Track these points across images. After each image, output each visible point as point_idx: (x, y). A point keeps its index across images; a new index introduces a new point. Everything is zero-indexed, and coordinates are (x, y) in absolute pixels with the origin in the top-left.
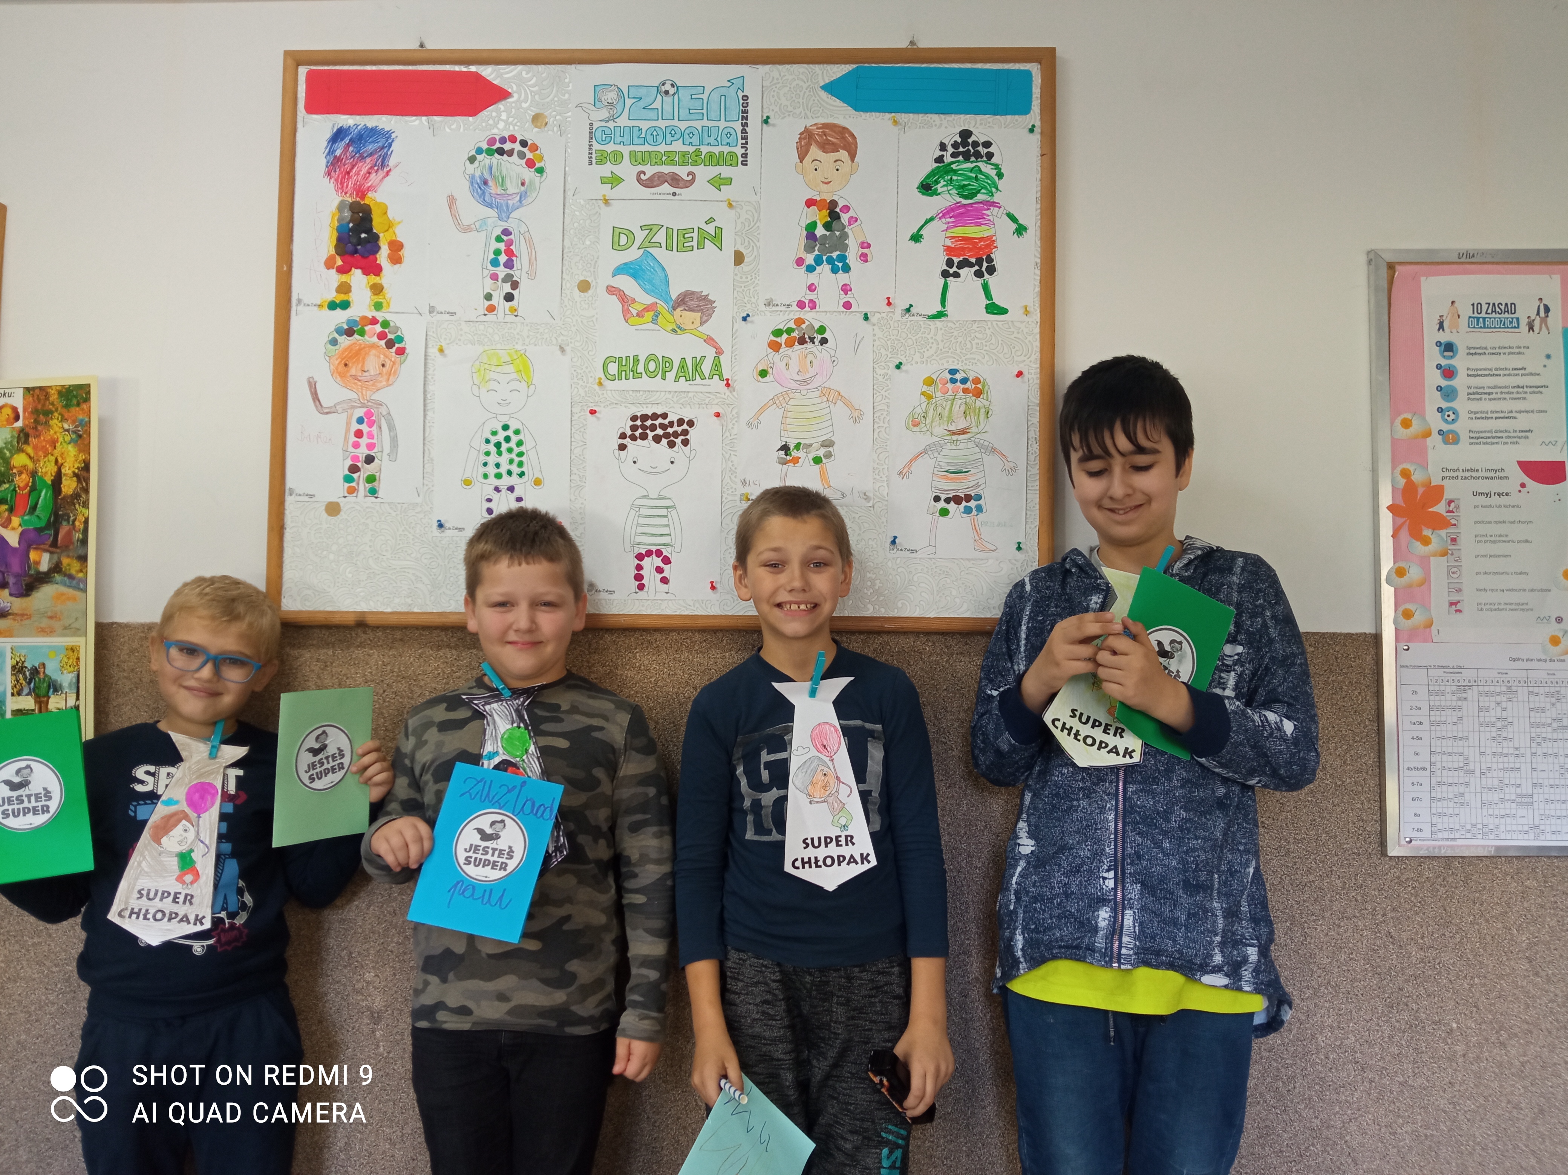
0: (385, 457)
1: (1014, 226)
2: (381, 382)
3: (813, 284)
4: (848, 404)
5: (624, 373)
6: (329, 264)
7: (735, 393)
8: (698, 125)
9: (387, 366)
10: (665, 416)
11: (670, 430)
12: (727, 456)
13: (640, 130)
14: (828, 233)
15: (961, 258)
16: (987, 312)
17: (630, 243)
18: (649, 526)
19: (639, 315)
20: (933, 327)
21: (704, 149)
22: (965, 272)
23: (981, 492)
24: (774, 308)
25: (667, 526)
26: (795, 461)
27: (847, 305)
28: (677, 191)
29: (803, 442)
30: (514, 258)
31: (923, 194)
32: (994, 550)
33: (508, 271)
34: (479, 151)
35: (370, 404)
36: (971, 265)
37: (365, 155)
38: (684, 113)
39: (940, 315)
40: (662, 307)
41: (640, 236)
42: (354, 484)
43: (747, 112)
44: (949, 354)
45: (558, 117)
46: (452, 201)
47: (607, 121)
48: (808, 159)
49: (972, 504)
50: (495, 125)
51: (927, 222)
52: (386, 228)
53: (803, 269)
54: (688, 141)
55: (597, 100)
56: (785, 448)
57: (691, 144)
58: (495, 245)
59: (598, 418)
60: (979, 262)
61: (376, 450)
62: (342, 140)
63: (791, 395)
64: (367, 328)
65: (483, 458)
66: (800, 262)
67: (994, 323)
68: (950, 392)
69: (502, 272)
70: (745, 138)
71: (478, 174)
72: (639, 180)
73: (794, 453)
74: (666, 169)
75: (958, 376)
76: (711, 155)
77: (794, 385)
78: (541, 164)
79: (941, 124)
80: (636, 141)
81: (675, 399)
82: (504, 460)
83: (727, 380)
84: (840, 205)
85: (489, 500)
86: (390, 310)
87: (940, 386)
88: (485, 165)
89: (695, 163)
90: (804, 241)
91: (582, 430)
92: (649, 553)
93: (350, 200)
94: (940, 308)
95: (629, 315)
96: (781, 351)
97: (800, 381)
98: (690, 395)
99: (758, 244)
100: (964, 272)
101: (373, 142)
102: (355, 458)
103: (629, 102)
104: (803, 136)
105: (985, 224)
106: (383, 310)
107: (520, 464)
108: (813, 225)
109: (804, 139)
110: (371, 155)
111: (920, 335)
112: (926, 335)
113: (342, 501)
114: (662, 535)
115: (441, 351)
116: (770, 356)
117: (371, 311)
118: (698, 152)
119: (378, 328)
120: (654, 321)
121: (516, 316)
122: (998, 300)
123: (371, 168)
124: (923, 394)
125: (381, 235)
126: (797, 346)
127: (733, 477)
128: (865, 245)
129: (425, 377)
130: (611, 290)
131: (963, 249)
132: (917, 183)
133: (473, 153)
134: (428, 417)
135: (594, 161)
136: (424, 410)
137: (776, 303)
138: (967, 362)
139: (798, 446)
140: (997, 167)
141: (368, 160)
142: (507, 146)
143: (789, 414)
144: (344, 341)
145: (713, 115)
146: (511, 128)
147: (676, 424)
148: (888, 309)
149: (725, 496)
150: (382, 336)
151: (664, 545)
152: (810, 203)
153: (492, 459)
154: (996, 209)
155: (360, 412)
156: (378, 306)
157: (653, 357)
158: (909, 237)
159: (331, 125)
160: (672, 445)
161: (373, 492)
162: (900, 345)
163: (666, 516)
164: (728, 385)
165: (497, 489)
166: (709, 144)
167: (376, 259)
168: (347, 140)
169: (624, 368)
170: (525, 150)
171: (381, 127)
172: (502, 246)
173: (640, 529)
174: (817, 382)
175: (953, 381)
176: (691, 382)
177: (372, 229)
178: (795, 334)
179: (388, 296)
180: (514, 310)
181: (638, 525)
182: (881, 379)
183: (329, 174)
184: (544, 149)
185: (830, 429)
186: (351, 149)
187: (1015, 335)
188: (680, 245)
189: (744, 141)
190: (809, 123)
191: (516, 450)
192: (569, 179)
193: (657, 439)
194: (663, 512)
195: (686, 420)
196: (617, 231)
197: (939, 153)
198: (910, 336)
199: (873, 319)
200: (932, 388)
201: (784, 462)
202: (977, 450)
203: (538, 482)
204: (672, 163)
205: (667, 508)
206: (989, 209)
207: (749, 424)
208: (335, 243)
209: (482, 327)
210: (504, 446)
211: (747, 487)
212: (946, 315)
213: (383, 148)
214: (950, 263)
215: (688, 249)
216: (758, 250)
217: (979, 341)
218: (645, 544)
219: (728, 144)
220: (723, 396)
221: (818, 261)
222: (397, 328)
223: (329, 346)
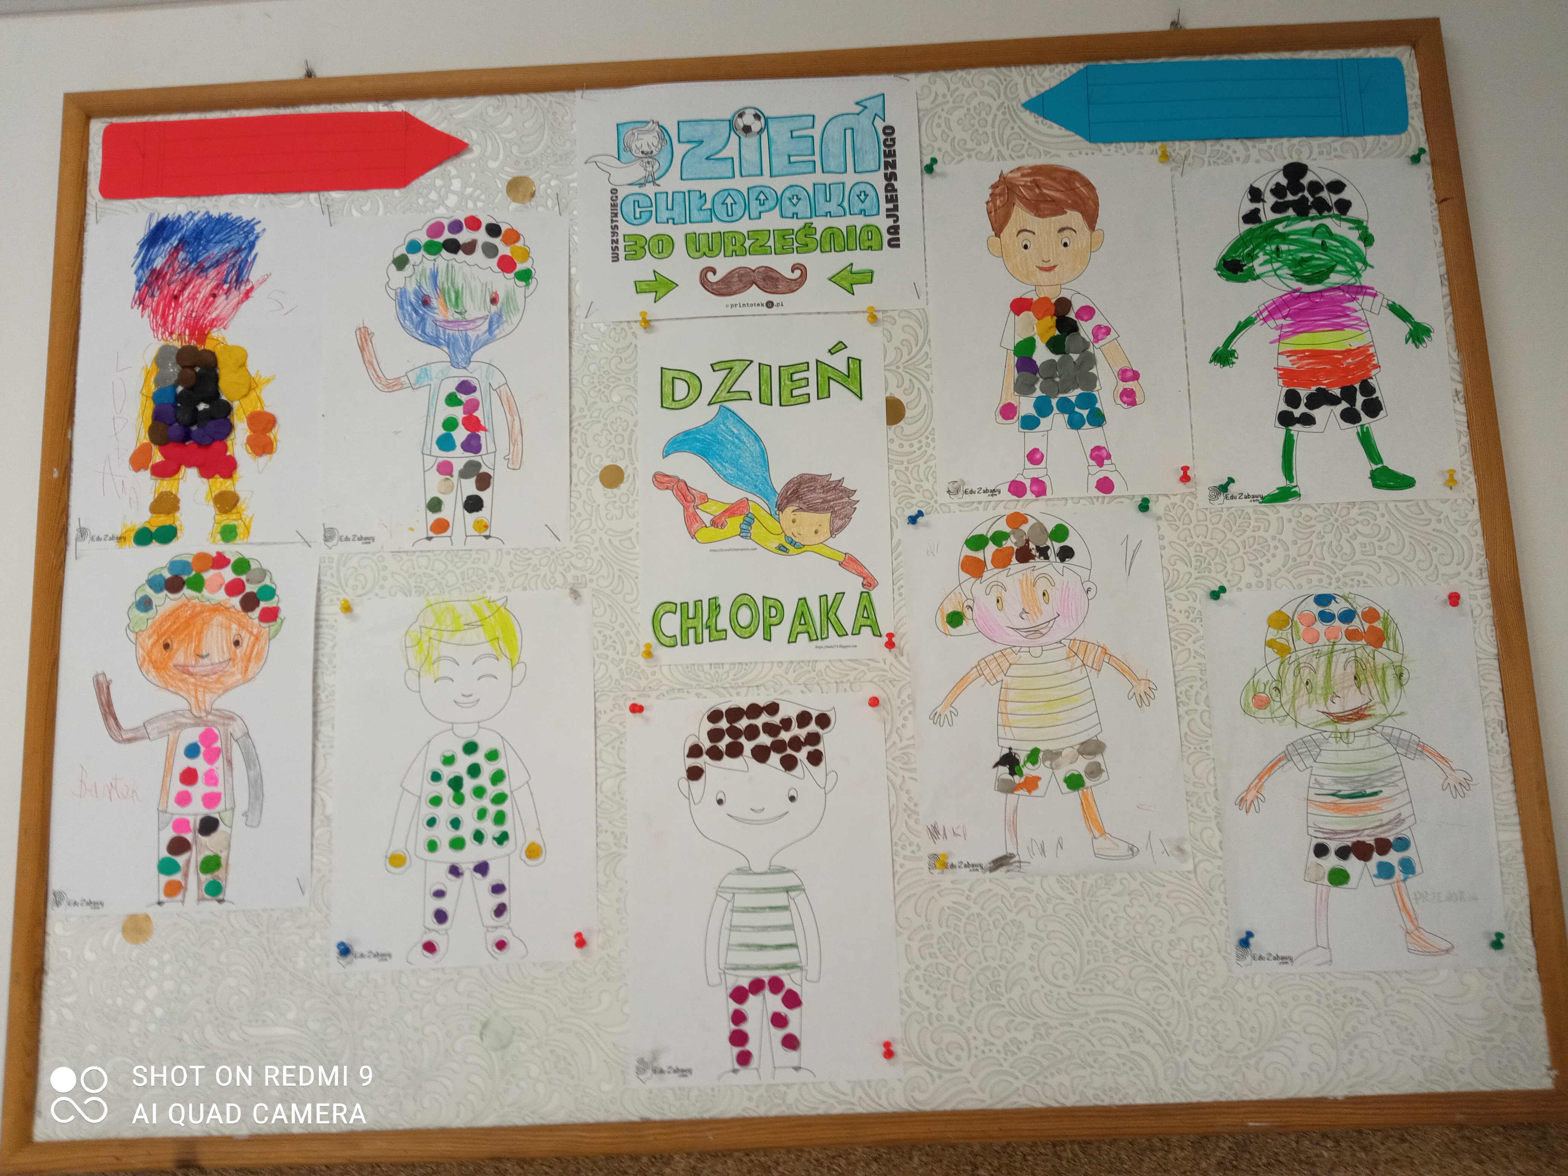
0: (239, 820)
1: (1406, 328)
2: (233, 674)
3: (1035, 451)
4: (1124, 670)
5: (691, 632)
6: (138, 461)
7: (903, 659)
8: (807, 181)
9: (245, 644)
10: (773, 709)
11: (785, 736)
12: (898, 781)
13: (703, 196)
14: (1057, 358)
15: (1313, 389)
16: (1375, 485)
17: (693, 395)
18: (754, 928)
19: (716, 523)
20: (1273, 517)
21: (820, 224)
22: (1323, 414)
23: (1407, 834)
24: (968, 498)
25: (790, 927)
26: (1031, 784)
27: (1105, 485)
28: (775, 298)
29: (1042, 746)
30: (481, 434)
31: (1228, 279)
32: (1447, 951)
33: (470, 456)
34: (413, 247)
35: (210, 717)
36: (1333, 401)
37: (207, 265)
38: (779, 162)
39: (1285, 495)
40: (759, 506)
41: (711, 381)
42: (178, 877)
43: (892, 154)
44: (1311, 567)
45: (553, 183)
46: (364, 337)
47: (641, 185)
48: (1010, 229)
49: (1393, 857)
50: (442, 202)
51: (1241, 327)
52: (244, 391)
53: (1014, 425)
54: (789, 210)
55: (623, 148)
56: (1009, 761)
57: (795, 215)
58: (446, 412)
59: (647, 720)
60: (1348, 394)
61: (221, 806)
62: (166, 240)
63: (1012, 658)
64: (207, 575)
65: (428, 811)
66: (1008, 411)
67: (1391, 506)
68: (1323, 640)
69: (459, 458)
70: (892, 199)
71: (411, 287)
72: (704, 282)
73: (1028, 770)
74: (753, 262)
75: (1335, 608)
76: (832, 233)
77: (1015, 638)
78: (527, 265)
79: (1248, 157)
80: (696, 215)
81: (791, 676)
82: (467, 812)
83: (890, 636)
84: (1076, 305)
85: (440, 894)
86: (250, 540)
87: (1302, 628)
88: (424, 270)
89: (804, 248)
90: (1014, 374)
91: (617, 744)
92: (757, 986)
93: (178, 345)
94: (1282, 482)
95: (696, 526)
96: (986, 575)
97: (1027, 630)
98: (820, 666)
99: (928, 385)
100: (1321, 413)
101: (221, 241)
102: (181, 824)
103: (680, 150)
104: (997, 191)
105: (1350, 326)
106: (238, 540)
107: (500, 818)
108: (1029, 344)
109: (1000, 195)
110: (218, 263)
111: (1249, 532)
112: (1261, 533)
113: (154, 912)
114: (780, 947)
115: (347, 609)
116: (967, 586)
117: (214, 542)
118: (808, 228)
119: (228, 574)
120: (745, 532)
121: (487, 537)
122: (1393, 461)
123: (218, 286)
124: (1270, 644)
125: (236, 405)
126: (1015, 566)
127: (911, 823)
128: (1129, 375)
129: (316, 661)
130: (662, 481)
131: (1314, 372)
132: (1214, 259)
133: (403, 250)
134: (321, 737)
135: (622, 253)
136: (315, 724)
137: (968, 487)
138: (1348, 580)
139: (1033, 757)
140: (1358, 224)
141: (212, 273)
142: (464, 237)
143: (1012, 695)
144: (164, 601)
145: (833, 163)
146: (470, 205)
147: (794, 723)
148: (1183, 488)
149: (899, 860)
150: (234, 588)
151: (785, 967)
152: (1019, 306)
153: (447, 810)
154: (1369, 299)
155: (192, 735)
156: (229, 534)
157: (745, 600)
158: (1209, 356)
159: (146, 216)
160: (789, 764)
161: (215, 890)
162: (1212, 553)
163: (786, 908)
164: (890, 645)
165: (455, 871)
166: (828, 214)
167: (226, 448)
168: (174, 241)
169: (690, 623)
170: (497, 241)
171: (235, 216)
172: (458, 413)
173: (738, 938)
174: (1060, 630)
175: (1326, 617)
176: (820, 643)
177: (218, 394)
178: (1011, 543)
179: (247, 514)
180: (483, 528)
181: (733, 928)
182: (1182, 618)
183: (141, 301)
184: (530, 238)
185: (1094, 719)
186: (182, 255)
187: (1434, 525)
188: (786, 394)
189: (891, 206)
190: (1008, 167)
191: (492, 790)
192: (578, 288)
193: (761, 754)
194: (780, 899)
195: (814, 714)
196: (669, 375)
197: (1250, 206)
198: (1229, 536)
199: (1156, 508)
200: (1286, 634)
201: (1007, 788)
202: (1389, 749)
203: (533, 852)
204: (763, 250)
205: (787, 890)
206: (1354, 299)
207: (936, 717)
208: (149, 422)
209: (423, 561)
210: (469, 784)
211: (941, 842)
212: (1297, 495)
213: (238, 251)
214: (1292, 398)
215: (801, 400)
216: (929, 397)
217: (1366, 540)
218: (748, 968)
219: (863, 212)
220: (881, 665)
221: (1043, 408)
222: (264, 572)
223: (136, 612)
